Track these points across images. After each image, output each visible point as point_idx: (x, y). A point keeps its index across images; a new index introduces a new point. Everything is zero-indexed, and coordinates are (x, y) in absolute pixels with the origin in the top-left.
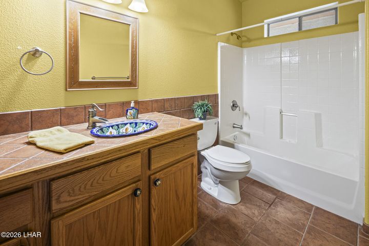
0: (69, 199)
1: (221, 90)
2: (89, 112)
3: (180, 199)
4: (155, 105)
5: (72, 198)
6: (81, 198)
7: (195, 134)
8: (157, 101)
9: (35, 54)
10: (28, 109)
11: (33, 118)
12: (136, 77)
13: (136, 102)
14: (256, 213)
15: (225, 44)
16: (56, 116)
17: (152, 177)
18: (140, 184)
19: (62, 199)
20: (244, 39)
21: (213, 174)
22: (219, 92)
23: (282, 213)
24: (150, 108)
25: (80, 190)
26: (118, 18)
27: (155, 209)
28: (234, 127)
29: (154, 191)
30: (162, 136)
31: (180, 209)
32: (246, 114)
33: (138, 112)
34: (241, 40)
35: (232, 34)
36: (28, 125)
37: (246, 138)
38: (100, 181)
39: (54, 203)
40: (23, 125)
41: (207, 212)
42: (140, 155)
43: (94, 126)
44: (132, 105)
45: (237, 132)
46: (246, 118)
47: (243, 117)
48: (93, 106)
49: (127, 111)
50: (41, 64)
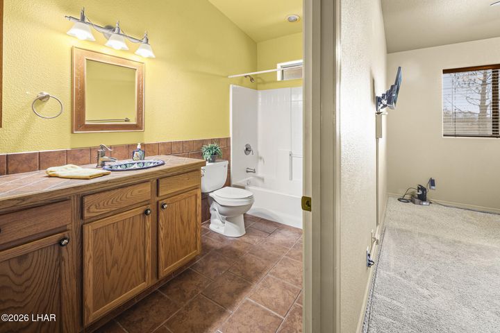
0: (96, 210)
1: (233, 133)
2: (98, 152)
3: (185, 223)
4: (161, 148)
5: (98, 210)
6: (105, 211)
7: (198, 170)
8: (164, 144)
9: (43, 99)
10: (35, 150)
11: (41, 158)
12: (142, 120)
13: (143, 145)
14: (257, 240)
15: (238, 86)
16: (62, 157)
17: (160, 202)
18: (149, 206)
19: (91, 210)
20: (259, 81)
21: (220, 214)
22: (231, 136)
23: (278, 238)
24: (156, 151)
25: (103, 205)
26: (123, 63)
27: (162, 229)
28: (247, 172)
29: (162, 213)
30: (169, 169)
31: (185, 232)
32: (261, 158)
33: (145, 154)
34: (255, 83)
35: (246, 76)
36: (36, 165)
37: (260, 182)
38: (119, 200)
39: (85, 212)
40: (32, 165)
41: (213, 245)
42: (149, 183)
43: (103, 165)
44: (139, 147)
45: (250, 177)
46: (260, 163)
47: (258, 162)
48: (102, 147)
49: (133, 153)
50: (48, 108)
